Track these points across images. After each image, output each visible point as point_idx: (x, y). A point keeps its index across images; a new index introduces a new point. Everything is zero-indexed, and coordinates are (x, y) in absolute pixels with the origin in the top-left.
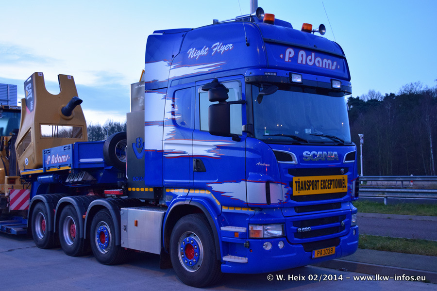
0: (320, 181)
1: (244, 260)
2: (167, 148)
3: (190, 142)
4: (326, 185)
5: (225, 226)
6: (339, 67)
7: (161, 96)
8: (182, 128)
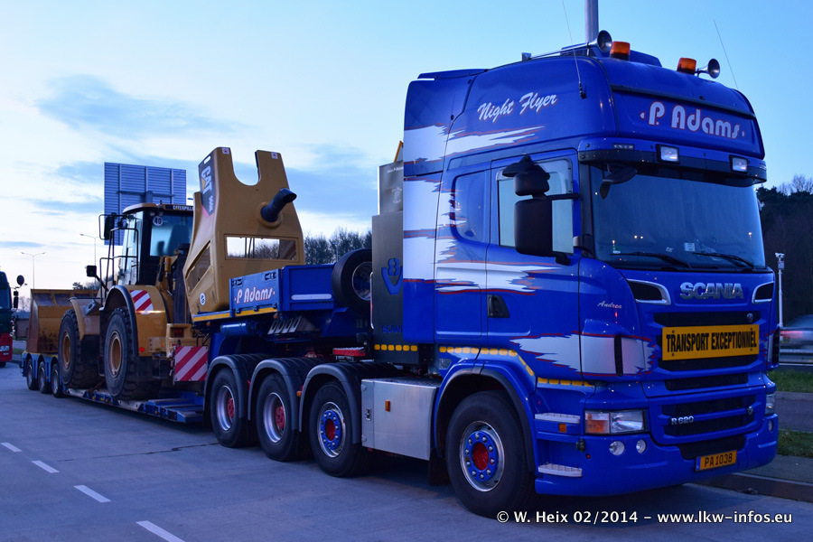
0: (710, 335)
1: (575, 472)
2: (441, 276)
3: (481, 266)
4: (722, 340)
5: (542, 412)
6: (743, 134)
7: (432, 186)
8: (468, 242)
